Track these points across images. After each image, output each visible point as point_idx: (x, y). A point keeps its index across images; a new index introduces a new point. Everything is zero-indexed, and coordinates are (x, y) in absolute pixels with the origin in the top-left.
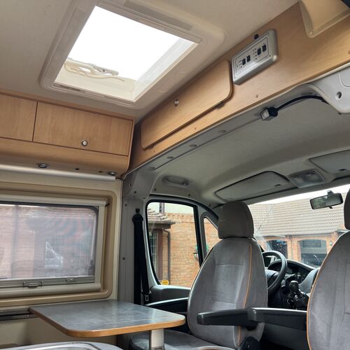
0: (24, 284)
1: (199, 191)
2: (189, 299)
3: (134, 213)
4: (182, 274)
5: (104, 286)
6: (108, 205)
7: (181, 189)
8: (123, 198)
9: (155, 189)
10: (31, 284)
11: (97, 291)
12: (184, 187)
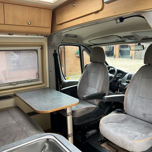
0: (10, 84)
1: (82, 39)
2: (78, 85)
3: (54, 52)
4: (70, 63)
5: (43, 82)
6: (42, 49)
7: (74, 40)
8: (48, 45)
9: (62, 40)
10: (13, 84)
11: (41, 84)
12: (75, 39)
